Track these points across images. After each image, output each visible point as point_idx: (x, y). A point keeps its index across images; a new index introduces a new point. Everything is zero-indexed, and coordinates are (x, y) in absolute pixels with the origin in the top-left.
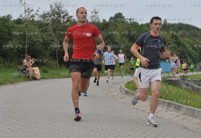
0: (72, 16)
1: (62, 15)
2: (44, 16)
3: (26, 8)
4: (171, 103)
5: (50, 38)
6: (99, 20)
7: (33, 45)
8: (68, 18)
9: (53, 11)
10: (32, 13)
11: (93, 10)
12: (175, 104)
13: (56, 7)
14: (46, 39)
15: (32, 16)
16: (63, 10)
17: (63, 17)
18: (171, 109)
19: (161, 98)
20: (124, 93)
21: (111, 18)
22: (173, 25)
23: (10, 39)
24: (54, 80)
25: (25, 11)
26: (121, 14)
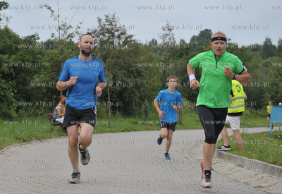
0: (132, 36)
1: (116, 34)
3: (61, 24)
6: (175, 42)
8: (126, 38)
9: (103, 29)
10: (70, 32)
11: (165, 25)
13: (108, 21)
15: (70, 36)
16: (117, 26)
17: (119, 37)
19: (275, 164)
21: (193, 38)
23: (36, 72)
24: (104, 134)
25: (60, 28)
26: (210, 31)
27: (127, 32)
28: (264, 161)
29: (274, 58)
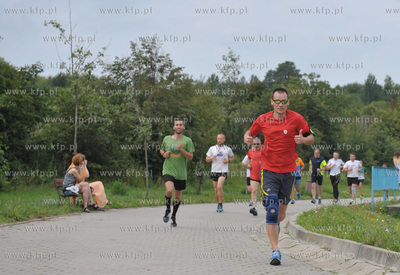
0: (180, 69)
1: (158, 65)
2: (117, 68)
3: (74, 49)
5: (132, 118)
6: (243, 78)
7: (92, 133)
8: (173, 72)
9: (138, 57)
10: (88, 60)
11: (227, 55)
14: (121, 120)
15: (89, 67)
16: (159, 54)
17: (161, 70)
18: (394, 268)
19: (373, 244)
20: (294, 235)
21: (270, 74)
23: (38, 120)
24: (139, 209)
25: (73, 56)
26: (292, 64)
27: (173, 64)
28: (358, 241)
29: (379, 103)
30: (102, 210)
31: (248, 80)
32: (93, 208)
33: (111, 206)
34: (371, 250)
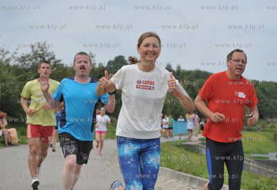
0: (60, 61)
1: (47, 58)
2: (23, 59)
4: (195, 179)
8: (55, 62)
9: (35, 53)
10: (7, 57)
12: (200, 180)
13: (39, 48)
15: (7, 60)
16: (48, 52)
18: (194, 186)
19: (181, 171)
21: (110, 63)
22: (189, 73)
26: (123, 57)
27: (56, 57)
28: (172, 169)
30: (16, 145)
31: (97, 66)
32: (10, 144)
33: (20, 143)
34: (180, 175)
